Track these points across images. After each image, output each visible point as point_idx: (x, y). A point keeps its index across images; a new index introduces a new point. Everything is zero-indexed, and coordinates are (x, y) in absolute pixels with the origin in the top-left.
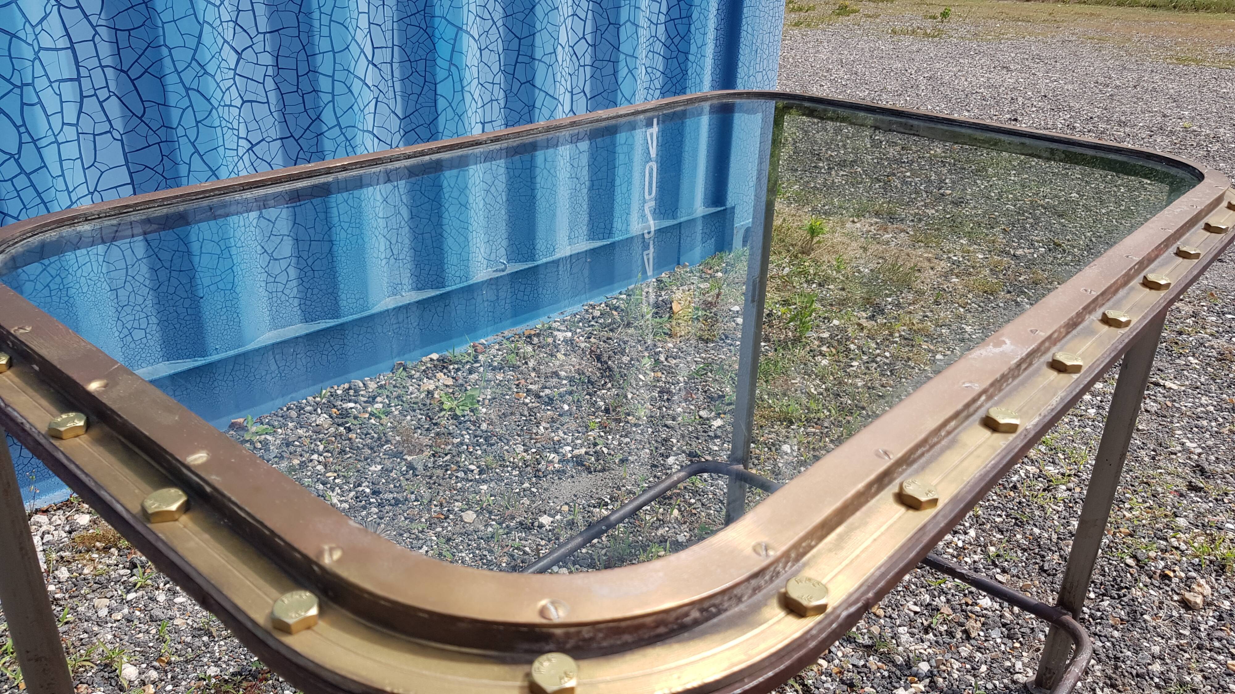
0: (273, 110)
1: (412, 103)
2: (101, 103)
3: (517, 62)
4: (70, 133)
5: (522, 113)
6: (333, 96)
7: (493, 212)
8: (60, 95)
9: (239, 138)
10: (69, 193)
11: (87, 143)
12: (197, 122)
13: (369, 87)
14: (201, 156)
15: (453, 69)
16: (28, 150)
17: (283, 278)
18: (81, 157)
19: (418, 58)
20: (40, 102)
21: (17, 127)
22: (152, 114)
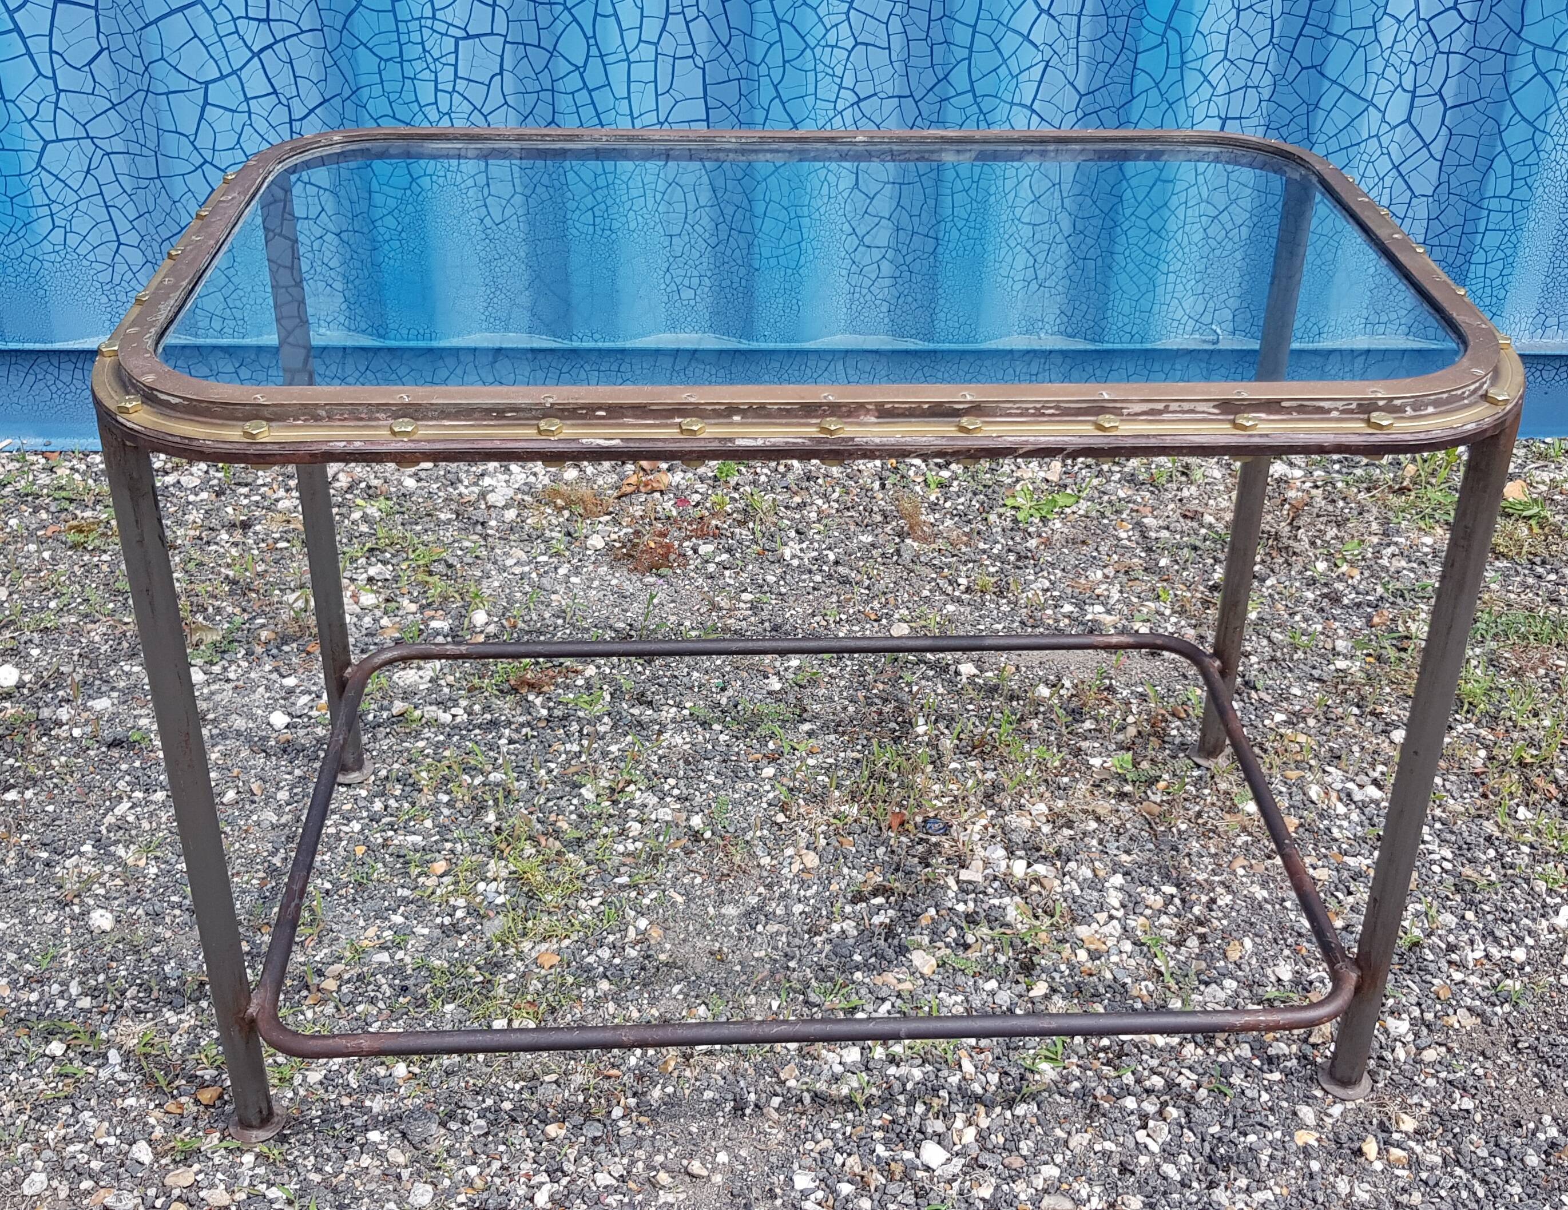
0: (894, 58)
1: (1100, 76)
2: (687, 23)
3: (1300, 34)
4: (647, 52)
5: (1295, 113)
6: (971, 52)
7: (1217, 252)
8: (642, 9)
9: (840, 87)
10: (633, 118)
11: (665, 65)
12: (785, 62)
13: (1036, 46)
14: (783, 104)
15: (1170, 33)
16: (595, 63)
17: (871, 271)
18: (656, 81)
19: (1118, 13)
20: (615, 14)
21: (587, 38)
22: (737, 43)
